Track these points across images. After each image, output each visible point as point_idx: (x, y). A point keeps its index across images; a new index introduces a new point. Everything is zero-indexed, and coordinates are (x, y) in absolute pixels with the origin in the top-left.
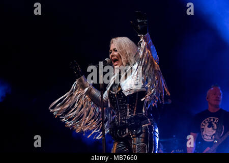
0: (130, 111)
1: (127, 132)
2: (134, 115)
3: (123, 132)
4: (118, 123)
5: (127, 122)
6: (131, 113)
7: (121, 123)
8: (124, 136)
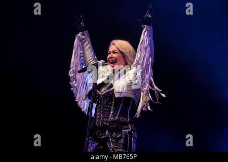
0: (113, 114)
1: (107, 133)
2: (116, 118)
3: (102, 133)
4: (99, 125)
5: (108, 124)
6: (114, 116)
7: (102, 124)
8: (103, 137)
